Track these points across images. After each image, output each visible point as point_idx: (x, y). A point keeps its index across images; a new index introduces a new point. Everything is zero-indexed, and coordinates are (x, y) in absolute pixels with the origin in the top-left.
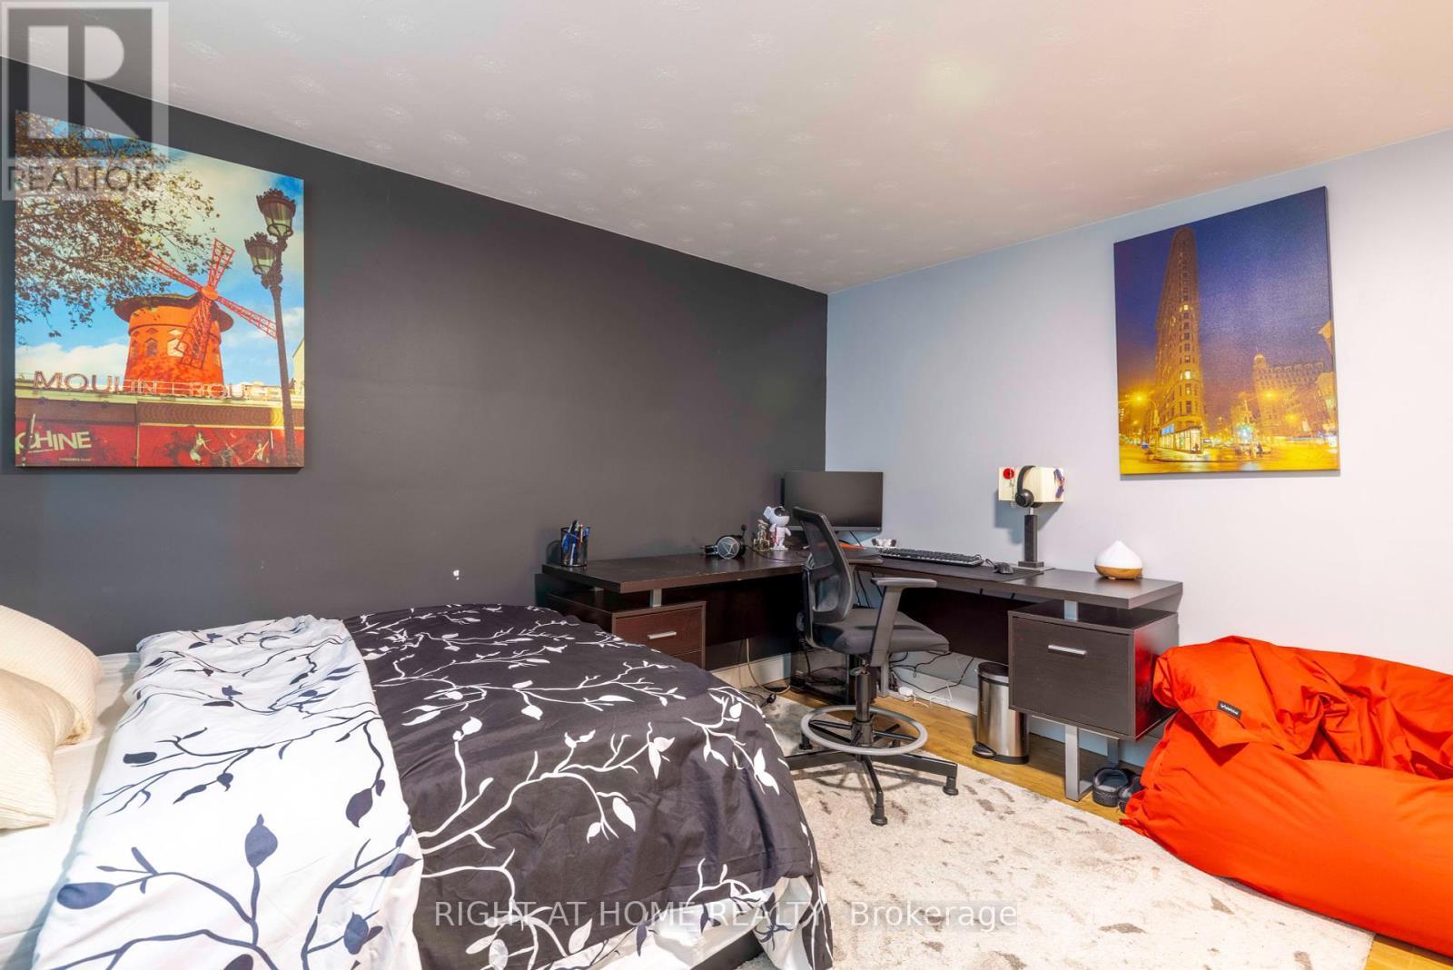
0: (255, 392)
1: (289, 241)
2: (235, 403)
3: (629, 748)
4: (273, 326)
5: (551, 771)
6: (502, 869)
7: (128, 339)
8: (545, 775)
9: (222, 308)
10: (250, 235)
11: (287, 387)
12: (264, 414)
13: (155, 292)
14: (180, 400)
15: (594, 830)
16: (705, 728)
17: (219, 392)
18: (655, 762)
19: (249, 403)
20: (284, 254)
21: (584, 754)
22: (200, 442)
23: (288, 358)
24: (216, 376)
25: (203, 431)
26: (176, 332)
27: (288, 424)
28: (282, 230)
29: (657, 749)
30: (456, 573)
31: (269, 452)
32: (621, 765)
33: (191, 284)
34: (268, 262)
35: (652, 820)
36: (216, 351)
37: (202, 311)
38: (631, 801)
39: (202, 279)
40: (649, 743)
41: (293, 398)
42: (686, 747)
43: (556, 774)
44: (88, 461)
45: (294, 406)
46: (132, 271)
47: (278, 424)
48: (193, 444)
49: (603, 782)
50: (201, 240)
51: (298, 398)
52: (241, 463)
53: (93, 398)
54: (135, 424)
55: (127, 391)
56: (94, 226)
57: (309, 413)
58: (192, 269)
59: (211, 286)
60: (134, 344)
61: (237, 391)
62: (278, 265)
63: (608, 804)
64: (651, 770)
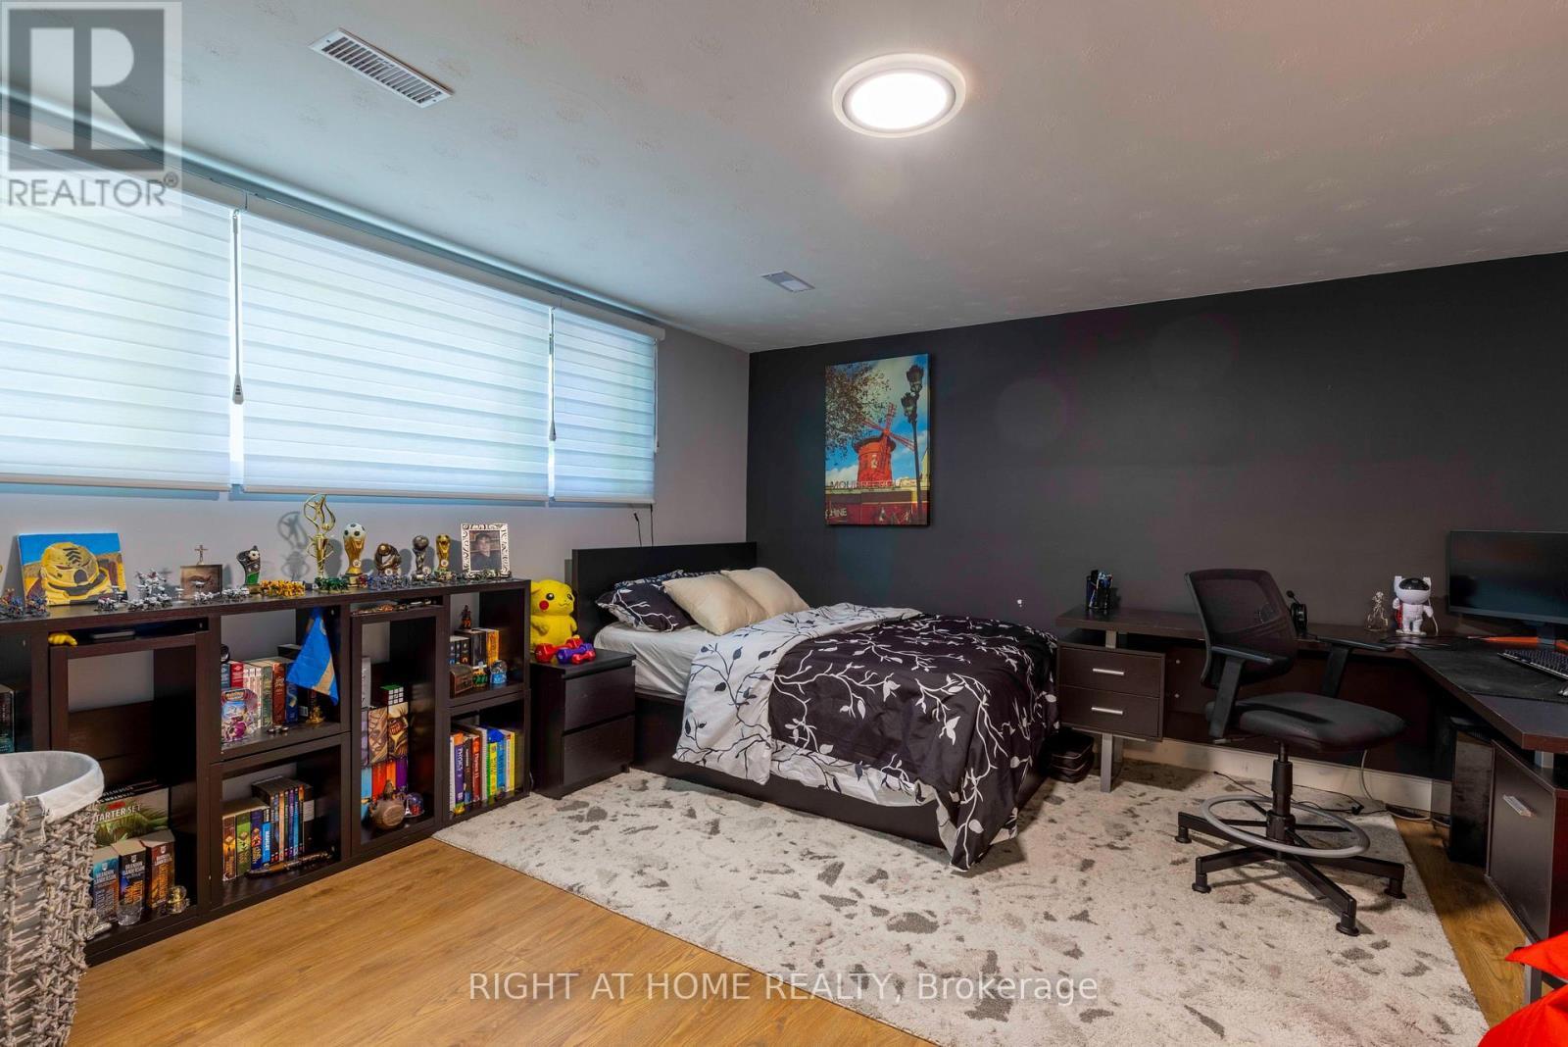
0: (905, 482)
1: (920, 393)
2: (897, 490)
3: (874, 680)
4: (913, 444)
5: (836, 674)
6: (804, 703)
7: (858, 461)
8: (832, 675)
9: (892, 439)
10: (903, 395)
11: (919, 479)
12: (909, 494)
13: (867, 437)
14: (876, 490)
15: (845, 709)
16: (922, 688)
17: (890, 484)
18: (886, 693)
19: (903, 489)
20: (918, 402)
21: (850, 673)
22: (883, 512)
23: (920, 459)
24: (889, 477)
25: (884, 505)
26: (874, 456)
27: (919, 500)
28: (917, 387)
29: (889, 687)
30: (1020, 602)
31: (911, 516)
32: (868, 686)
33: (880, 429)
34: (911, 408)
35: (875, 717)
36: (889, 462)
37: (884, 441)
38: (867, 705)
39: (883, 426)
40: (885, 682)
41: (922, 484)
42: (908, 694)
43: (837, 676)
44: (845, 522)
45: (922, 489)
46: (860, 428)
47: (915, 501)
48: (880, 512)
49: (856, 689)
50: (884, 405)
51: (924, 484)
52: (899, 523)
53: (847, 492)
54: (860, 503)
55: (858, 488)
56: (848, 411)
57: (929, 494)
58: (880, 421)
59: (887, 428)
60: (860, 464)
61: (897, 483)
62: (915, 408)
63: (856, 701)
64: (883, 696)
